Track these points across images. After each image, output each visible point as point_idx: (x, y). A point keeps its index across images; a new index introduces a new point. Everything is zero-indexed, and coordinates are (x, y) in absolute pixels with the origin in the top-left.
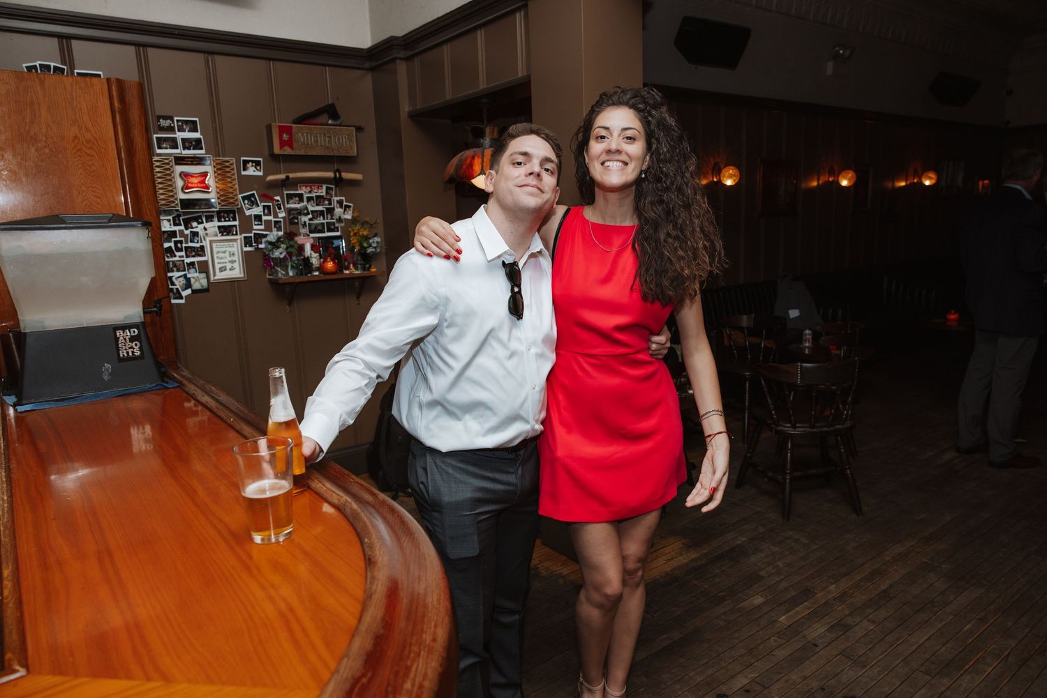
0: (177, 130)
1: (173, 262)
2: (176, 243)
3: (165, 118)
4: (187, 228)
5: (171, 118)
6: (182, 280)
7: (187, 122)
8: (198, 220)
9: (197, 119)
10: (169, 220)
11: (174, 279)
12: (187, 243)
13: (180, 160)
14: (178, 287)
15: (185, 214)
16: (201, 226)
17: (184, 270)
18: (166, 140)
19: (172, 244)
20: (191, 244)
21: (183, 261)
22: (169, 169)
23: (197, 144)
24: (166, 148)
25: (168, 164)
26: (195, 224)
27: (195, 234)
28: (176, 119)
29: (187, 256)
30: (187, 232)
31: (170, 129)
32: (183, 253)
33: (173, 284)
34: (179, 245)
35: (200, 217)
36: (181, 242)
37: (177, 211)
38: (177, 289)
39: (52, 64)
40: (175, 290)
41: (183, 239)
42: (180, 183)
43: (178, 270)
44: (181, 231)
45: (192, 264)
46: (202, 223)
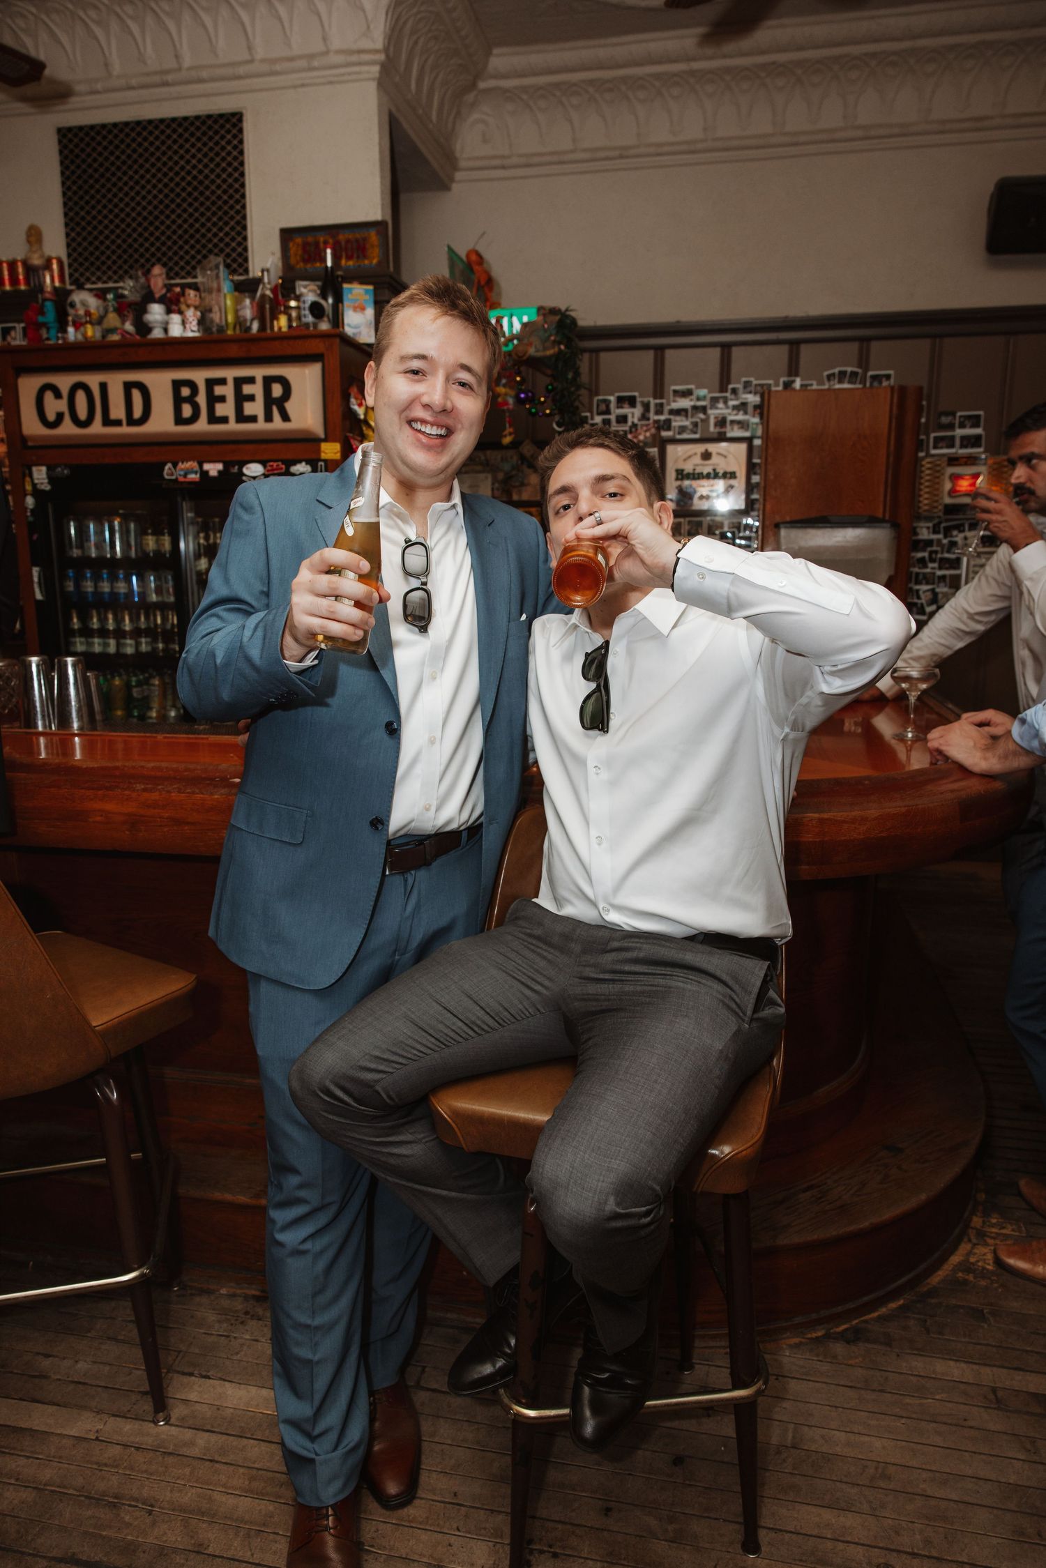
0: (957, 425)
1: (924, 574)
2: (931, 553)
3: (947, 414)
4: (945, 537)
5: (953, 414)
6: (929, 595)
7: (969, 417)
8: (960, 528)
9: (981, 413)
10: (928, 528)
11: (921, 593)
12: (942, 553)
13: (953, 461)
14: (923, 601)
15: (947, 520)
16: (962, 535)
17: (933, 584)
18: (942, 439)
19: (926, 554)
20: (947, 555)
21: (934, 574)
22: (938, 471)
23: (974, 441)
24: (941, 448)
25: (939, 465)
26: (955, 533)
27: (953, 544)
28: (959, 414)
29: (940, 568)
30: (945, 541)
31: (951, 427)
32: (936, 565)
33: (919, 598)
34: (934, 556)
35: (963, 525)
36: (936, 552)
37: (939, 517)
38: (922, 604)
39: (849, 369)
40: (919, 605)
41: (939, 549)
42: (948, 486)
43: (927, 583)
44: (939, 541)
45: (943, 578)
46: (963, 531)
